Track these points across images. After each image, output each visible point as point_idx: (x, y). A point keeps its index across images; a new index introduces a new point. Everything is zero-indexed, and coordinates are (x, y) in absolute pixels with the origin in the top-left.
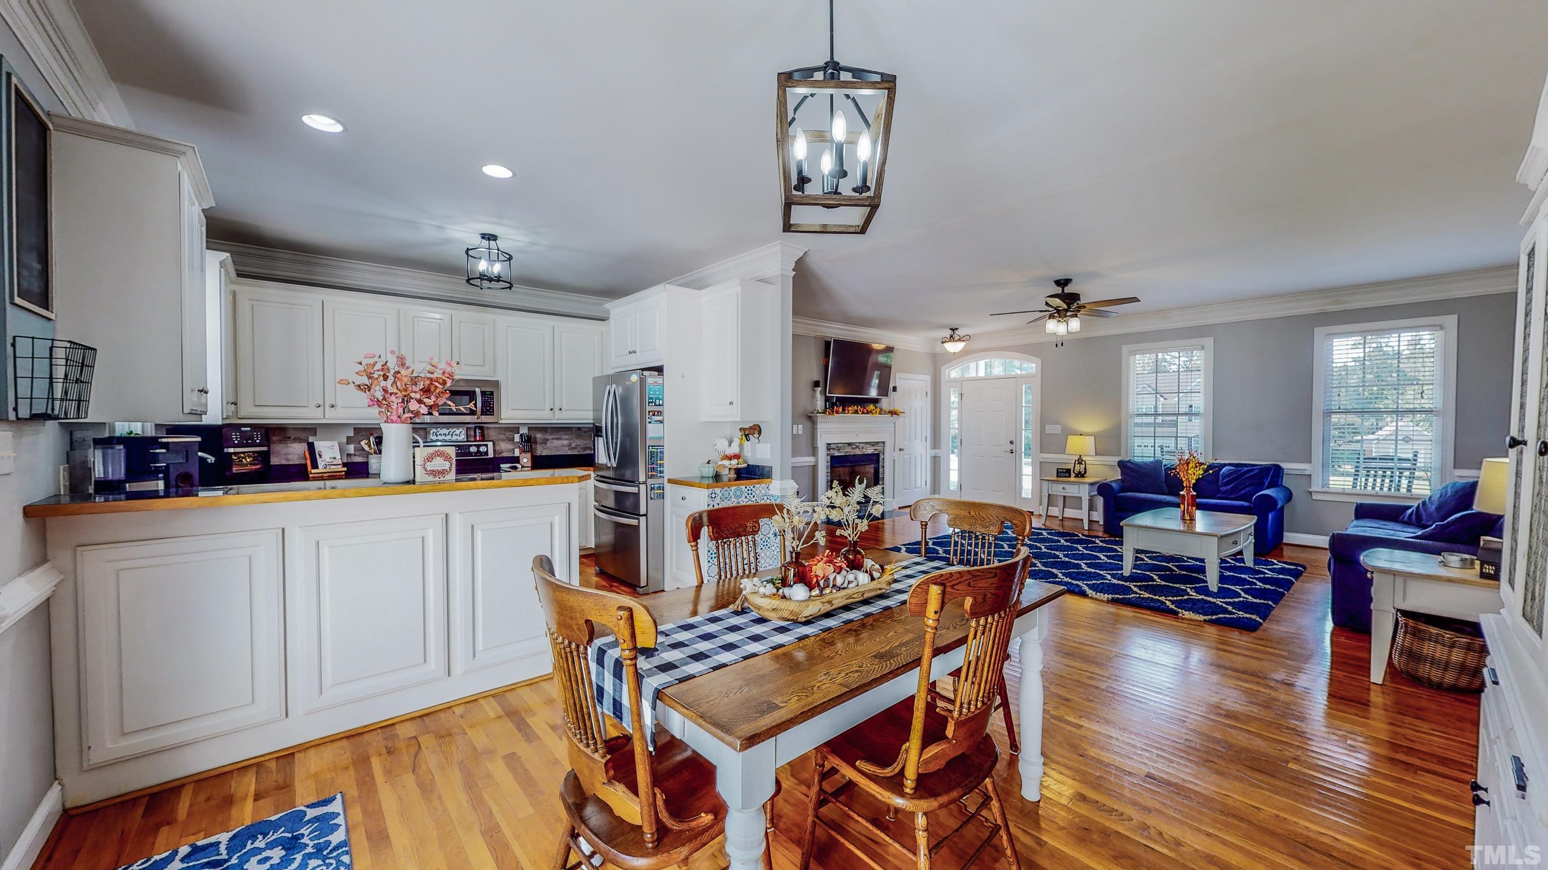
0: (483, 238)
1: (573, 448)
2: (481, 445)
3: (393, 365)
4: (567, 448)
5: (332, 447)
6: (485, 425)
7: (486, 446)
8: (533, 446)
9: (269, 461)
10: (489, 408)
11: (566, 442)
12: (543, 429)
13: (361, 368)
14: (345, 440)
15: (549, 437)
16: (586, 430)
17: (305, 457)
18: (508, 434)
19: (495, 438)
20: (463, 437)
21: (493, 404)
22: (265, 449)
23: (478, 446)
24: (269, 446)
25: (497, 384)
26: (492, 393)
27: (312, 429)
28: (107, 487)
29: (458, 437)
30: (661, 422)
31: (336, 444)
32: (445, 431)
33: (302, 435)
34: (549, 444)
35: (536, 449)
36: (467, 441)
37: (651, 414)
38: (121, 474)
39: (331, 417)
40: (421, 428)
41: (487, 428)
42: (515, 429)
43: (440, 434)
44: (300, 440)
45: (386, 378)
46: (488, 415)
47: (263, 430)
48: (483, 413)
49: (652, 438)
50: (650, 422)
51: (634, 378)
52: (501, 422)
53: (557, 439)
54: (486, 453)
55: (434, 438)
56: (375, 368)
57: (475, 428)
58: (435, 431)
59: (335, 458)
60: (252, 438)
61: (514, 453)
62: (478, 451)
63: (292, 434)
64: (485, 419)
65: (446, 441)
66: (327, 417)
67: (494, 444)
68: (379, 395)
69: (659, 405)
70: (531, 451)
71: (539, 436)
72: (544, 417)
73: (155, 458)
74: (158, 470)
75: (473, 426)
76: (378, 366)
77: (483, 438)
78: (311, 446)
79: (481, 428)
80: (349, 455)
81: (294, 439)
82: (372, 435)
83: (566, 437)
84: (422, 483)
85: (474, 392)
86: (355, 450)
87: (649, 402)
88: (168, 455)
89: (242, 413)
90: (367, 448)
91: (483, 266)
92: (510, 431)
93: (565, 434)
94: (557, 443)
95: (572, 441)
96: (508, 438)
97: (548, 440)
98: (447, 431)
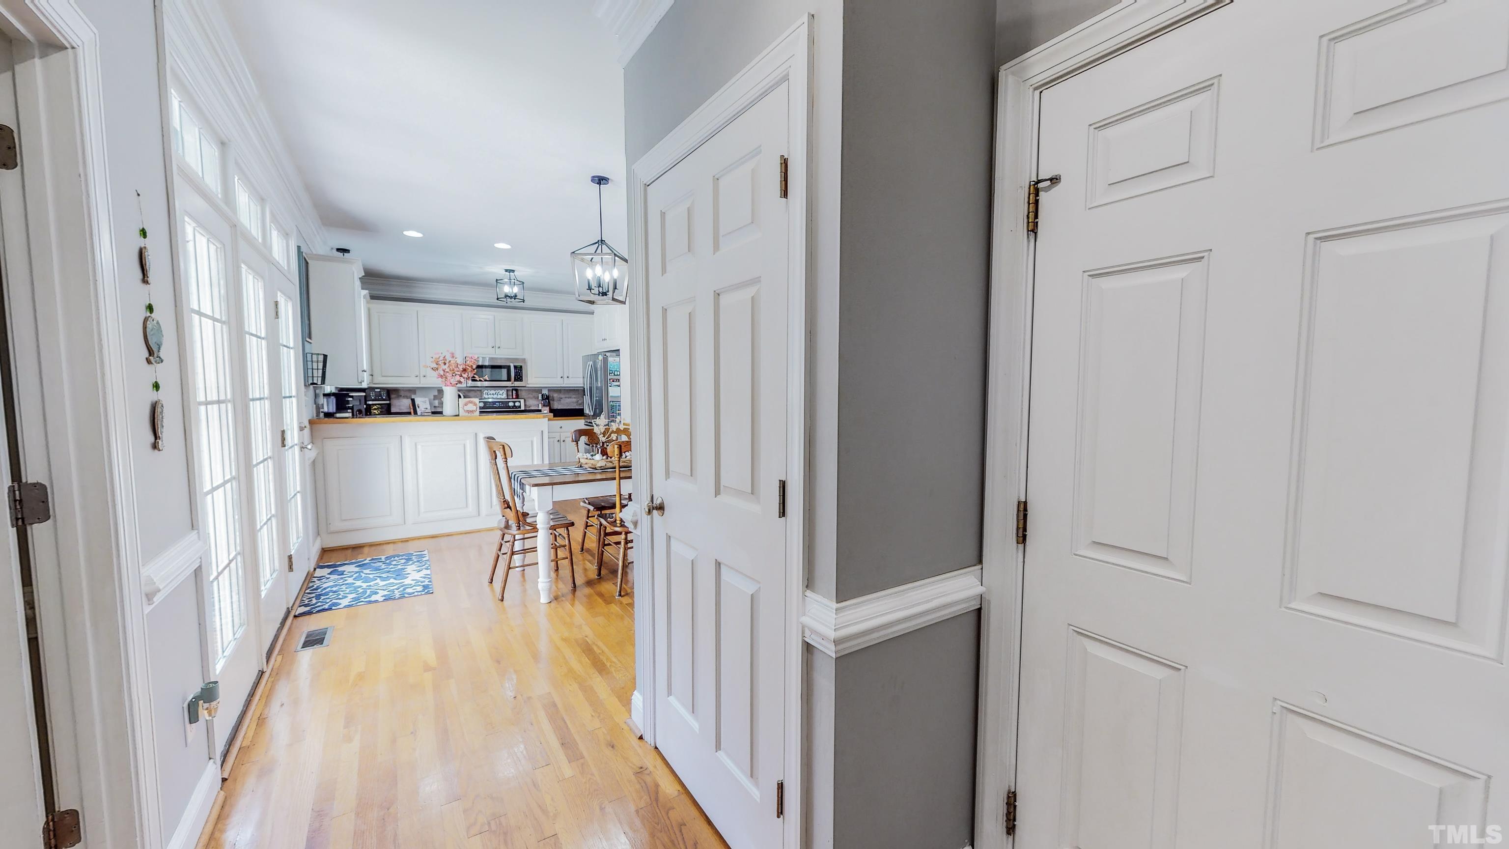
0: (506, 271)
1: (580, 404)
2: (516, 401)
3: (448, 358)
4: (575, 404)
5: (425, 402)
6: (518, 388)
7: (520, 402)
8: (551, 402)
9: (390, 410)
10: (519, 377)
11: (575, 400)
12: (559, 390)
13: (433, 360)
14: (432, 398)
15: (562, 396)
17: (410, 407)
18: (535, 394)
19: (525, 397)
20: (505, 396)
21: (522, 374)
22: (388, 402)
23: (514, 402)
24: (390, 400)
25: (524, 360)
26: (521, 367)
27: (413, 391)
28: (328, 415)
29: (501, 396)
30: (619, 386)
31: (427, 399)
33: (408, 394)
34: (562, 401)
35: (553, 404)
36: (507, 399)
37: (611, 380)
38: (335, 410)
39: (424, 383)
40: (478, 390)
41: (520, 390)
42: (538, 390)
43: (491, 394)
44: (407, 397)
45: (445, 364)
46: (519, 381)
47: (386, 391)
48: (516, 380)
49: (611, 397)
50: (610, 386)
51: (600, 357)
52: (527, 386)
53: (568, 398)
54: (520, 407)
55: (486, 396)
56: (440, 359)
57: (513, 390)
59: (427, 408)
60: (381, 396)
61: (538, 407)
62: (514, 406)
63: (402, 393)
64: (517, 384)
65: (498, 399)
66: (422, 382)
67: (525, 401)
68: (442, 373)
69: (617, 375)
70: (549, 405)
71: (555, 395)
72: (557, 383)
73: (348, 402)
74: (349, 408)
75: (511, 388)
76: (441, 358)
77: (517, 397)
78: (413, 400)
79: (517, 390)
80: (435, 407)
81: (404, 397)
83: (574, 396)
84: (462, 416)
85: (510, 366)
86: (439, 404)
87: (610, 373)
88: (353, 401)
89: (375, 381)
91: (507, 289)
92: (537, 392)
93: (574, 395)
94: (568, 400)
95: (578, 399)
96: (534, 397)
97: (561, 398)
98: (494, 392)
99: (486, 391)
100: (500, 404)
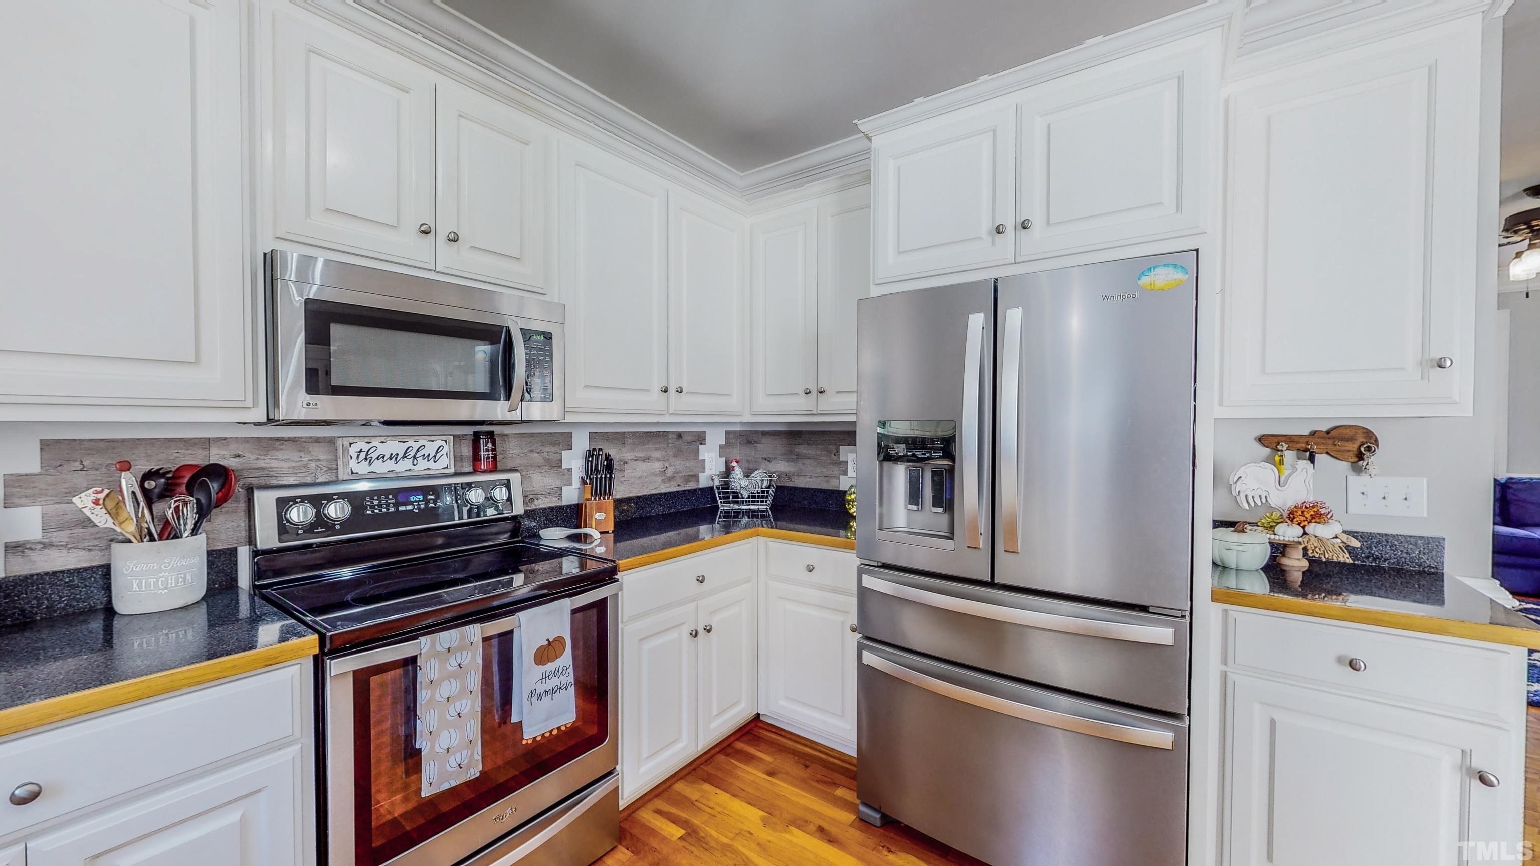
1: (670, 479)
2: (494, 484)
4: (659, 479)
6: (496, 429)
7: (508, 484)
11: (657, 466)
16: (689, 438)
18: (551, 451)
19: (522, 461)
20: (445, 462)
23: (484, 488)
29: (431, 464)
32: (394, 446)
35: (617, 483)
36: (456, 474)
40: (317, 440)
41: (502, 435)
42: (565, 437)
43: (381, 457)
48: (492, 394)
52: (531, 418)
53: (644, 460)
55: (363, 468)
57: (476, 435)
58: (366, 447)
62: (486, 502)
64: (498, 410)
65: (397, 478)
67: (522, 478)
71: (613, 452)
75: (469, 430)
77: (497, 464)
79: (492, 437)
82: (126, 466)
83: (657, 454)
90: (102, 519)
92: (554, 444)
93: (657, 449)
94: (643, 468)
95: (667, 464)
96: (548, 461)
97: (625, 463)
98: (400, 448)
99: (361, 445)
100: (427, 502)
